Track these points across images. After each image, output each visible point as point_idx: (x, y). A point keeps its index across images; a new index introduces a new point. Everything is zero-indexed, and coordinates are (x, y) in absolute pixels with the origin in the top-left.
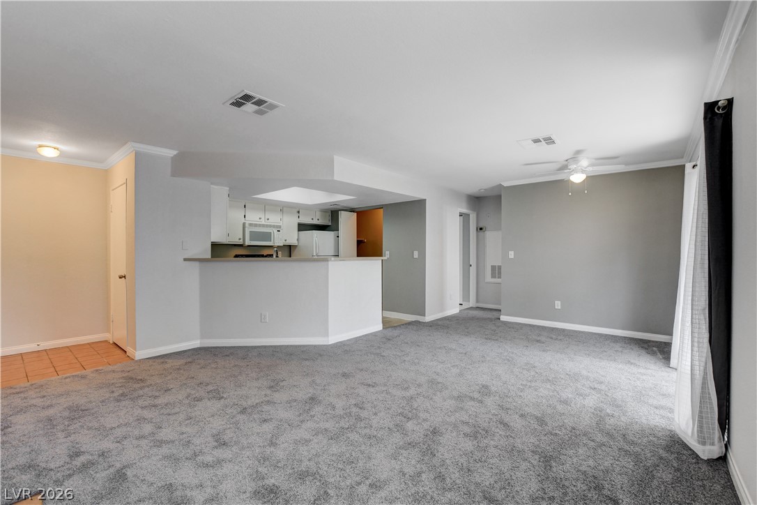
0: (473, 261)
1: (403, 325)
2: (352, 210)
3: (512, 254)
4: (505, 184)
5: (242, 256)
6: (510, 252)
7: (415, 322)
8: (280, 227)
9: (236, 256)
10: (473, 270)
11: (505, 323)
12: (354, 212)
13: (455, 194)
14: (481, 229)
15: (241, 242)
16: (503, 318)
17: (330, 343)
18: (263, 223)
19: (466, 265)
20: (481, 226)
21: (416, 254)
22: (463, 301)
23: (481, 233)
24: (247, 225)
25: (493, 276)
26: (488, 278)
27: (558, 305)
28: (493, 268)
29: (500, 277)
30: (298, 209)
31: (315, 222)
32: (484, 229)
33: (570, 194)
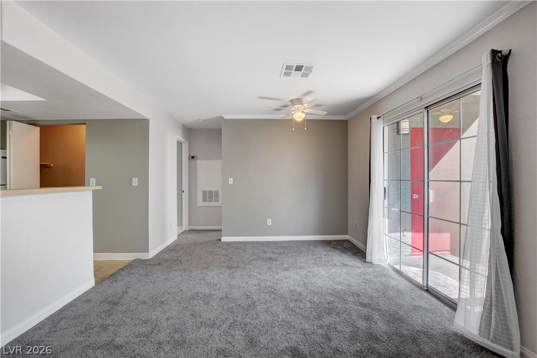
0: (185, 187)
1: (122, 269)
2: (32, 123)
3: (231, 181)
4: (226, 117)
6: (230, 179)
7: (136, 261)
10: (185, 196)
11: (229, 244)
12: (35, 125)
14: (193, 157)
16: (225, 238)
19: (180, 191)
20: (193, 155)
21: (135, 182)
23: (193, 161)
25: (204, 200)
26: (200, 202)
27: (269, 222)
28: (204, 193)
29: (217, 201)
32: (197, 158)
33: (293, 129)
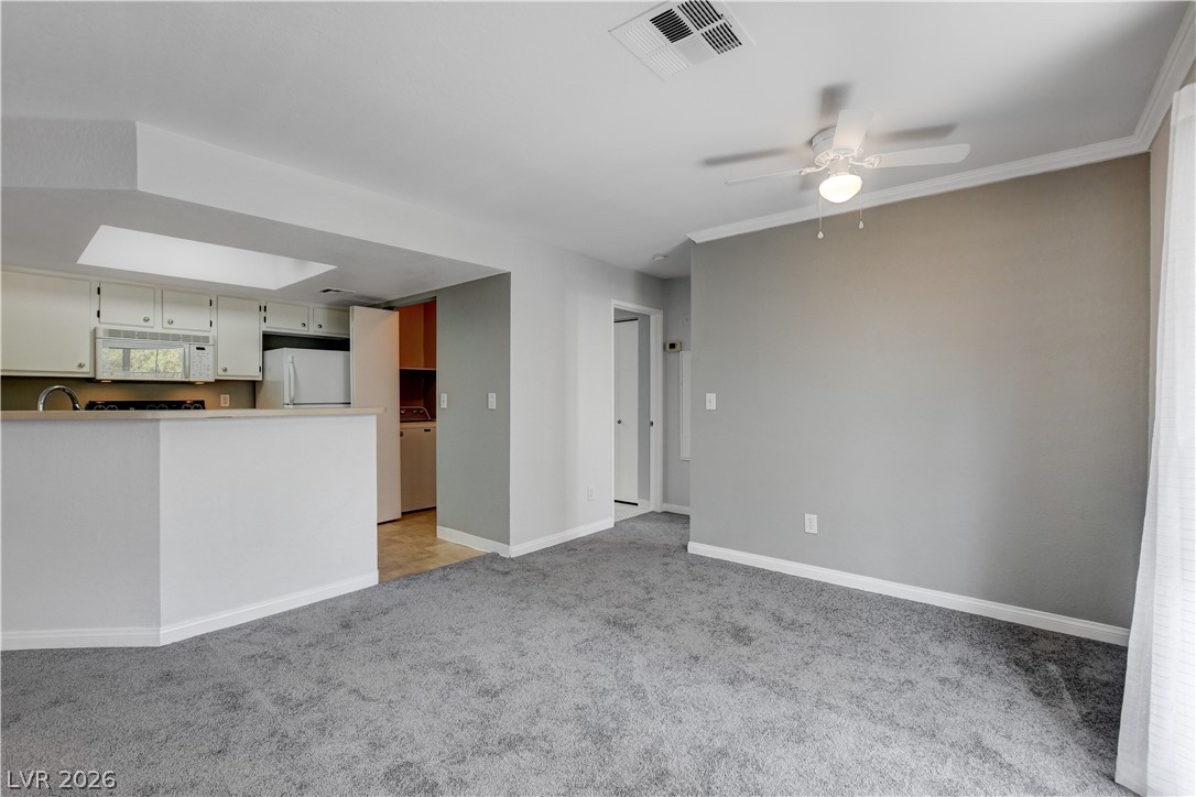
0: (656, 414)
2: (388, 307)
3: (711, 401)
5: (107, 405)
6: (708, 395)
8: (206, 339)
9: (91, 406)
10: (656, 434)
12: (391, 309)
13: (603, 270)
14: (672, 346)
15: (86, 372)
16: (695, 548)
17: (164, 642)
18: (158, 329)
19: (644, 423)
20: (672, 341)
21: (492, 403)
22: (639, 497)
23: (672, 355)
24: (100, 334)
26: (684, 451)
27: (811, 523)
30: (260, 302)
31: (313, 331)
32: (678, 347)
